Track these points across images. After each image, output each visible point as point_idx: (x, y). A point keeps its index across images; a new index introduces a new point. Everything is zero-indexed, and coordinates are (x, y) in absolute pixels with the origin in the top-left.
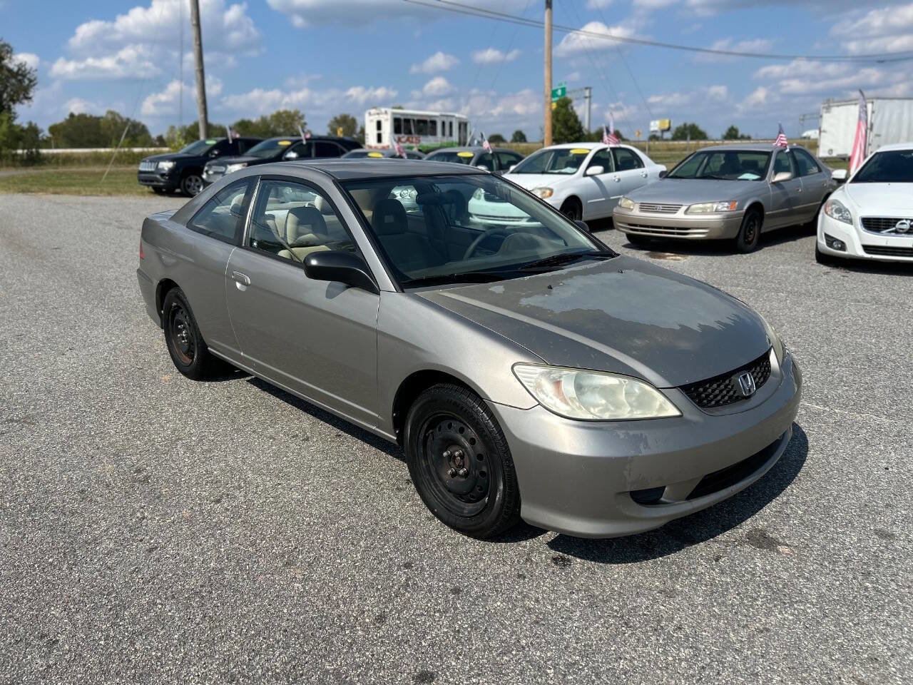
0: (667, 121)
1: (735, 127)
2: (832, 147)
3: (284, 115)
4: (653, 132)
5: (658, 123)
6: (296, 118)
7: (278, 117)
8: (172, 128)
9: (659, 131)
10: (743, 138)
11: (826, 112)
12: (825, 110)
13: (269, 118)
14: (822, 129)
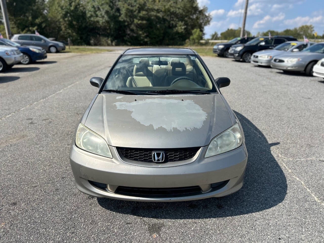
3: (305, 27)
6: (310, 28)
7: (302, 28)
8: (259, 33)
13: (298, 28)
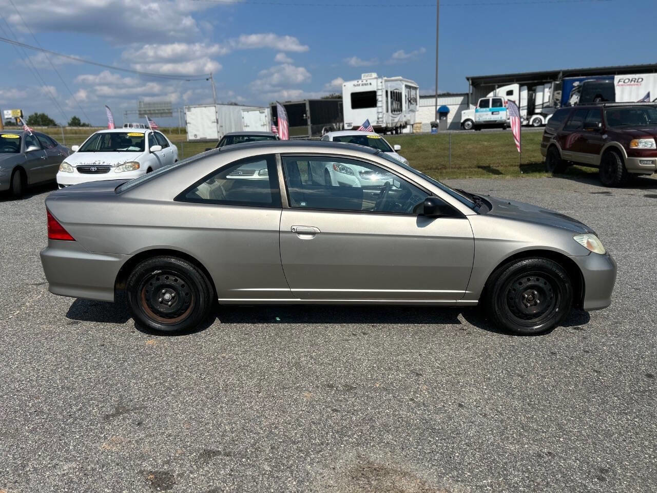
0: (19, 111)
1: (77, 117)
2: (197, 133)
4: (7, 119)
5: (10, 112)
9: (13, 118)
10: (84, 125)
11: (188, 111)
12: (186, 110)
14: (187, 122)
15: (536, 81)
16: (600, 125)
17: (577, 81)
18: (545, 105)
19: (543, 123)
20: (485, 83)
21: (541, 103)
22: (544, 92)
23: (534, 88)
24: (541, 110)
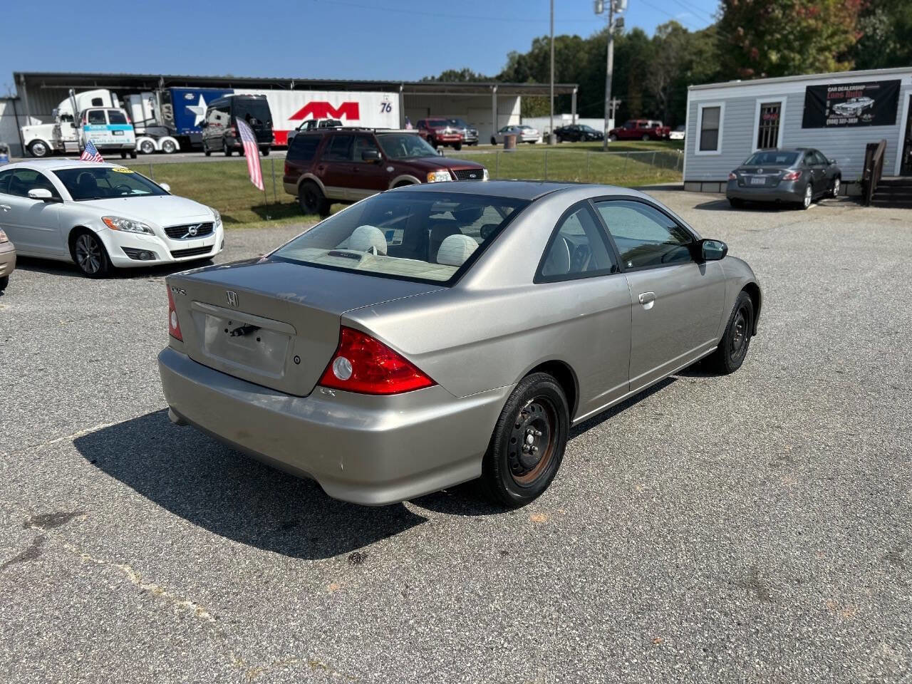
15: (127, 88)
16: (380, 155)
17: (190, 93)
18: (148, 123)
19: (157, 148)
20: (46, 84)
21: (142, 119)
22: (142, 103)
23: (127, 97)
24: (144, 129)
